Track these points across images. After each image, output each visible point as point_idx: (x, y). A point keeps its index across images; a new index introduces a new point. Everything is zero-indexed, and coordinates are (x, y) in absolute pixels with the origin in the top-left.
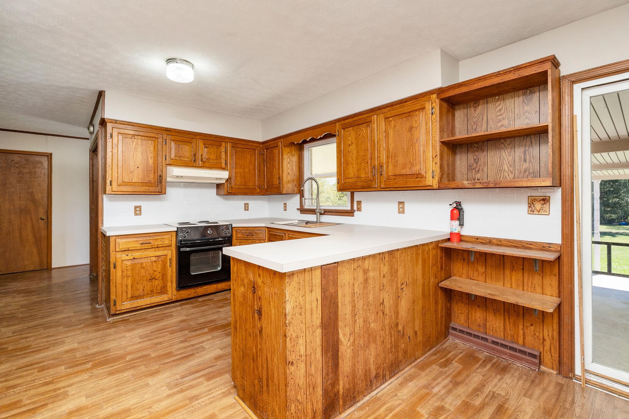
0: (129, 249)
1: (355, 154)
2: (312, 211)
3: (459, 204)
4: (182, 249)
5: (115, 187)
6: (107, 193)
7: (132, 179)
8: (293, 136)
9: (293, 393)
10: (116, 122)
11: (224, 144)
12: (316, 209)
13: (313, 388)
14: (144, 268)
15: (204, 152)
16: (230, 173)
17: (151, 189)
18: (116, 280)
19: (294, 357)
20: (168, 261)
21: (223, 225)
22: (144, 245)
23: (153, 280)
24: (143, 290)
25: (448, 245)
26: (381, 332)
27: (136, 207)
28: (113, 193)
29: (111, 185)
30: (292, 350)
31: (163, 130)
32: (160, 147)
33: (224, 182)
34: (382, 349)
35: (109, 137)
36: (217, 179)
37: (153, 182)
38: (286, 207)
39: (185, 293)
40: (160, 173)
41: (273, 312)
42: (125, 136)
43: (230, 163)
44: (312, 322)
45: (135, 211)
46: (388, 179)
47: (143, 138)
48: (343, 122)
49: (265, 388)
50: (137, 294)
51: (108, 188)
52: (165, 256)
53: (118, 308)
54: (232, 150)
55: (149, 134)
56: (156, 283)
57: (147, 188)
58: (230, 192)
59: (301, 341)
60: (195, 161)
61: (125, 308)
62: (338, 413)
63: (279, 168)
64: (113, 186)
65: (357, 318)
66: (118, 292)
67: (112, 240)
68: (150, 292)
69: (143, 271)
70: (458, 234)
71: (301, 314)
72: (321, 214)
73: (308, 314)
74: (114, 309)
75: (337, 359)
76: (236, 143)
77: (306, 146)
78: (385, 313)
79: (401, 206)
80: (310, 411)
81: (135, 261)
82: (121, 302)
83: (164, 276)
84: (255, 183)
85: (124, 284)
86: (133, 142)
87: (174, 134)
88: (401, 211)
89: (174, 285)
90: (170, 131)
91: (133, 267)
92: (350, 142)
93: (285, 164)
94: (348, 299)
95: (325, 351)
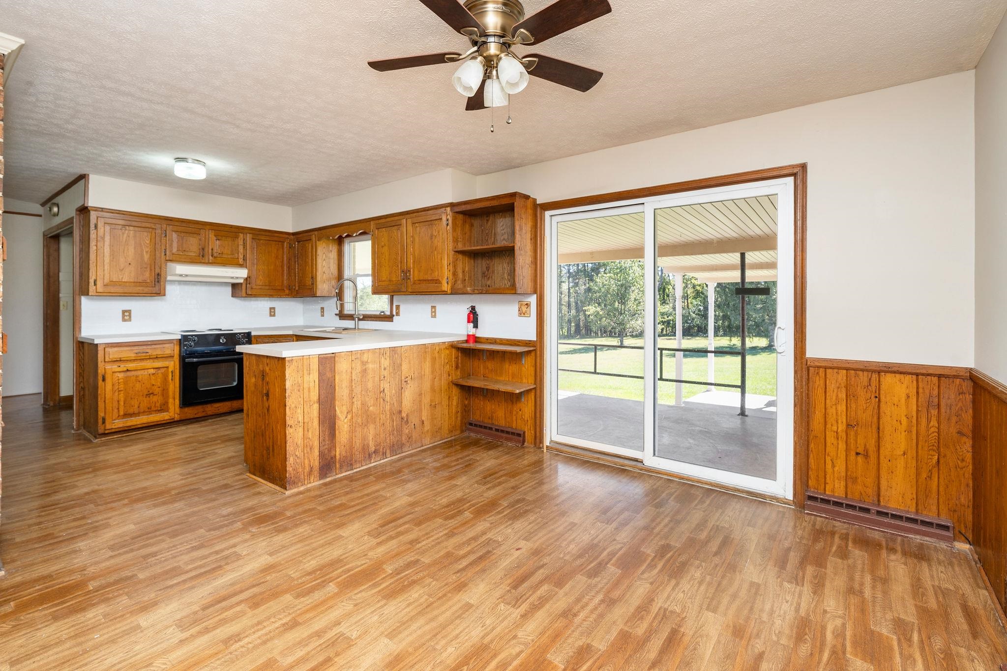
0: (122, 359)
1: (387, 256)
2: (350, 317)
3: (473, 308)
4: (187, 360)
5: (100, 289)
6: (90, 294)
7: (122, 278)
8: (328, 230)
9: (292, 449)
10: (102, 210)
11: (241, 235)
12: (354, 315)
13: (311, 449)
14: (139, 382)
15: (215, 244)
16: (249, 271)
17: (146, 290)
18: (105, 394)
19: (292, 422)
20: (170, 374)
21: (240, 333)
22: (139, 355)
23: (152, 395)
24: (139, 407)
25: (465, 345)
26: (381, 415)
27: (124, 312)
28: (97, 294)
29: (95, 284)
30: (291, 416)
31: (161, 219)
32: (158, 239)
33: (242, 281)
34: (381, 430)
35: (94, 228)
36: (232, 278)
37: (148, 281)
38: (323, 312)
39: (190, 412)
40: (157, 271)
41: (277, 390)
42: (113, 226)
43: (249, 259)
44: (309, 397)
45: (123, 316)
46: (414, 283)
47: (136, 229)
48: (377, 222)
49: (271, 453)
50: (131, 411)
51: (92, 288)
52: (165, 369)
53: (108, 427)
54: (252, 242)
55: (144, 225)
56: (155, 399)
57: (141, 288)
58: (250, 293)
59: (300, 411)
60: (203, 256)
61: (116, 427)
62: (335, 474)
63: (312, 266)
64: (98, 286)
65: (354, 400)
66: (107, 408)
67: (100, 349)
68: (147, 410)
69: (138, 386)
70: (474, 336)
71: (299, 391)
72: (359, 319)
73: (306, 391)
74: (102, 427)
75: (334, 430)
76: (258, 234)
77: (347, 241)
78: (386, 400)
79: (433, 310)
80: (307, 465)
81: (129, 374)
82: (111, 420)
83: (165, 391)
84: (283, 281)
85: (116, 398)
86: (123, 234)
87: (177, 224)
88: (434, 315)
89: (177, 402)
90: (171, 220)
91: (126, 381)
92: (383, 243)
93: (319, 261)
94: (345, 384)
95: (321, 422)
